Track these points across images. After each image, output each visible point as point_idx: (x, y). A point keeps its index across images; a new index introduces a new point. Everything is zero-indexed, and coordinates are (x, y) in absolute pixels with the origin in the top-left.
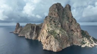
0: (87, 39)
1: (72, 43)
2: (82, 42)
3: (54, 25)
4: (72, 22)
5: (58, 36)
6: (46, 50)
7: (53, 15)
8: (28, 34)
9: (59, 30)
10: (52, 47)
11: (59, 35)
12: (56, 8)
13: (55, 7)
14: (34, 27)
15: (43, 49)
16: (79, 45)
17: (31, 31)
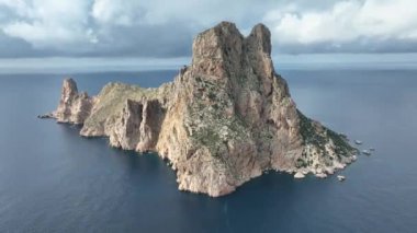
0: (314, 151)
1: (270, 164)
2: (299, 160)
3: (210, 109)
4: (271, 93)
5: (223, 148)
6: (188, 192)
7: (208, 72)
8: (121, 130)
9: (226, 128)
10: (206, 182)
11: (226, 143)
12: (218, 46)
13: (215, 44)
14: (142, 106)
15: (180, 188)
16: (290, 171)
17: (129, 120)
